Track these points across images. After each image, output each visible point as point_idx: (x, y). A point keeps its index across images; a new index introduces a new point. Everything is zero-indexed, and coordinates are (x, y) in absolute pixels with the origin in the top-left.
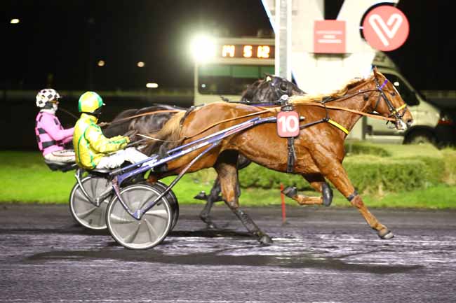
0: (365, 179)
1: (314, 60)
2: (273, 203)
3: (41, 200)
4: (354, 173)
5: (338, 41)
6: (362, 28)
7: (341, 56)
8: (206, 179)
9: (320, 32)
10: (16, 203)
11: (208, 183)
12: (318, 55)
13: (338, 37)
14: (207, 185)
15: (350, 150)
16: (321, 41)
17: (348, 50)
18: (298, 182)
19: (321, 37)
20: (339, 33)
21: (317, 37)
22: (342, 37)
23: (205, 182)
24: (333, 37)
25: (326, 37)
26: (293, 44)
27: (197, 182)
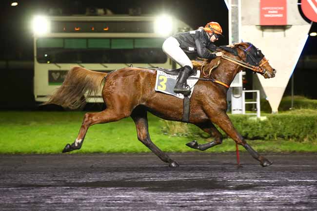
0: (305, 128)
1: (261, 32)
2: (229, 150)
3: (39, 151)
4: (296, 124)
5: (281, 15)
6: (300, 4)
7: (284, 27)
8: (173, 131)
9: (265, 8)
10: (18, 154)
11: (175, 135)
12: (263, 28)
13: (280, 12)
14: (174, 136)
15: (292, 105)
16: (266, 16)
17: (288, 23)
18: (250, 132)
19: (266, 12)
20: (282, 8)
21: (263, 12)
22: (284, 12)
23: (173, 134)
24: (276, 12)
25: (269, 12)
26: (243, 18)
27: (166, 133)
